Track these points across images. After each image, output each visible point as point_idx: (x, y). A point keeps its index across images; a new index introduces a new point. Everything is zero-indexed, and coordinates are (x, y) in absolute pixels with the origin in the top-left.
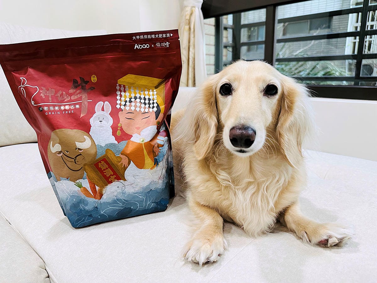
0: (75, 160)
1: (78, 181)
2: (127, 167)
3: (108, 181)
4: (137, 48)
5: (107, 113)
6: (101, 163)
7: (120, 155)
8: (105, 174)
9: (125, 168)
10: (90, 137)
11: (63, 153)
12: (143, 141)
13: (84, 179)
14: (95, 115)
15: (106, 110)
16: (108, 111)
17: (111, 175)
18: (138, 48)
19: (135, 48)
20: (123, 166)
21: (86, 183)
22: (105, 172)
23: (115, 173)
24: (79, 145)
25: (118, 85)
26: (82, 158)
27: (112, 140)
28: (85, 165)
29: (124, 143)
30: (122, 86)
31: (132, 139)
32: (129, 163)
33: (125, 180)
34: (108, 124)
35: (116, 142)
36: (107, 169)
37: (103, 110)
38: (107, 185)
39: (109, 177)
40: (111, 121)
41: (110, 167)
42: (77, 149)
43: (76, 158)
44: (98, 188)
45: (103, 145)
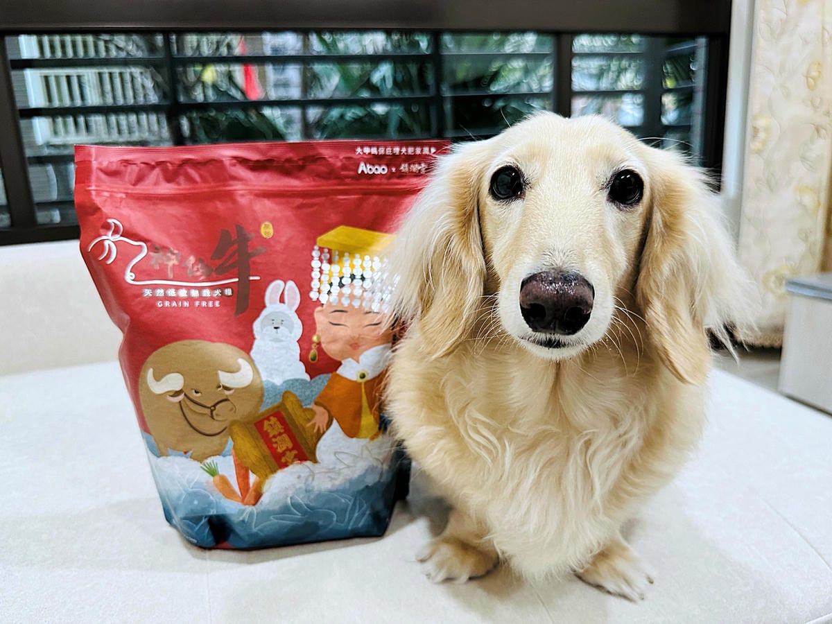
0: (212, 411)
1: (209, 461)
2: (324, 433)
3: (280, 462)
4: (363, 171)
5: (291, 309)
6: (269, 420)
7: (312, 406)
8: (275, 446)
10: (251, 361)
11: (185, 395)
12: (363, 376)
13: (224, 456)
14: (264, 313)
15: (288, 303)
16: (293, 305)
17: (287, 450)
18: (366, 172)
19: (360, 172)
20: (315, 430)
21: (226, 466)
22: (276, 443)
23: (296, 446)
24: (225, 378)
26: (229, 409)
27: (300, 372)
29: (323, 379)
30: (326, 250)
31: (340, 371)
32: (329, 425)
33: (315, 461)
34: (293, 334)
35: (307, 377)
36: (280, 434)
37: (282, 300)
38: (274, 471)
39: (284, 454)
40: (298, 330)
41: (287, 431)
42: (220, 387)
43: (214, 406)
44: (253, 478)
45: (278, 381)
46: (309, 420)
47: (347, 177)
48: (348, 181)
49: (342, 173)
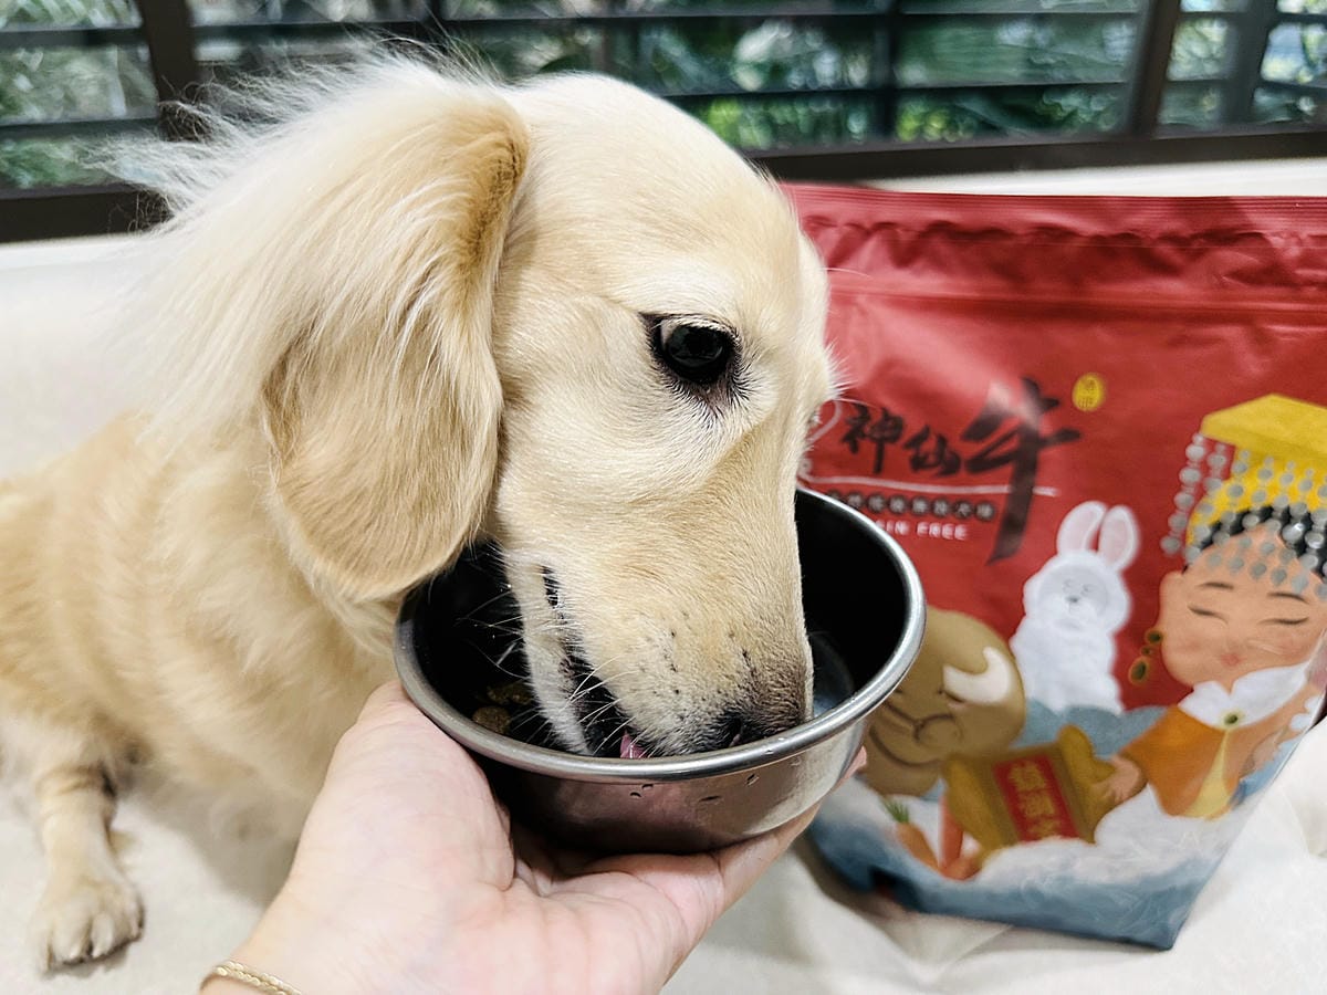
0: (918, 728)
1: (898, 799)
2: (1121, 802)
3: (1025, 831)
5: (1111, 566)
6: (1024, 766)
7: (1113, 758)
8: (1022, 806)
9: (1111, 805)
10: (1011, 657)
12: (1233, 720)
13: (926, 801)
14: (1054, 566)
15: (1107, 552)
16: (1119, 558)
17: (1045, 816)
20: (1106, 797)
21: (929, 818)
22: (1026, 802)
23: (1062, 814)
24: (956, 681)
25: (1199, 439)
26: (952, 733)
27: (1104, 692)
28: (955, 757)
29: (1151, 716)
30: (1221, 448)
31: (1190, 705)
32: (1138, 790)
33: (1091, 841)
35: (1117, 708)
36: (1038, 790)
38: (1011, 843)
39: (1036, 822)
40: (1118, 609)
41: (1053, 787)
42: (940, 692)
43: (925, 721)
44: (970, 846)
45: (1058, 702)
46: (1099, 780)
47: (1311, 283)
48: (1311, 291)
49: (1299, 272)
